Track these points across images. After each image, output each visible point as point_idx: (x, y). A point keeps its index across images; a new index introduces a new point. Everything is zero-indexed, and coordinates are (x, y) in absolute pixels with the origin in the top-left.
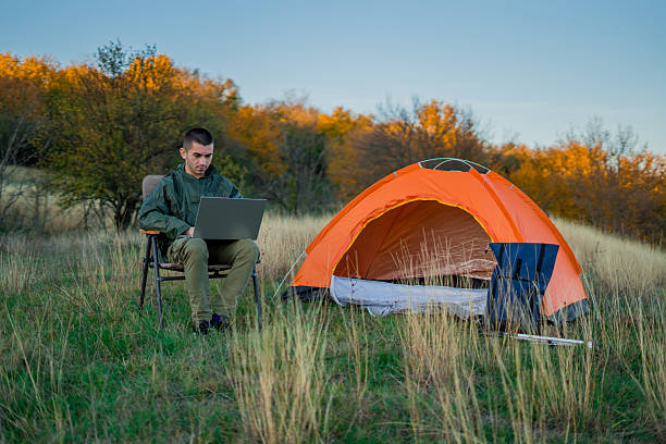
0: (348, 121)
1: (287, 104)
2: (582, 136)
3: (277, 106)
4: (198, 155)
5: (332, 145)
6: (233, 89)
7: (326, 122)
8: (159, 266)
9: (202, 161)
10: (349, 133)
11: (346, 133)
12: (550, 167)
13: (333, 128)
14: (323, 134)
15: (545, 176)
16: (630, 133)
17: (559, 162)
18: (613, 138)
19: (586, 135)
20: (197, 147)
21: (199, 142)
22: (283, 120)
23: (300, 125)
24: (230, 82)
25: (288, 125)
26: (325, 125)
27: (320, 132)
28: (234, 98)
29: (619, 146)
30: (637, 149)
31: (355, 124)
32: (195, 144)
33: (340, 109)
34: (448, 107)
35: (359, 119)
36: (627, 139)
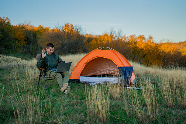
0: (43, 29)
1: (25, 24)
2: (109, 32)
3: (21, 25)
4: (51, 50)
5: (38, 36)
6: (8, 20)
7: (36, 29)
8: (45, 77)
9: (52, 51)
10: (43, 32)
11: (42, 33)
12: (100, 41)
13: (38, 31)
14: (35, 33)
15: (99, 43)
16: (121, 31)
17: (102, 39)
18: (117, 33)
19: (110, 32)
20: (50, 48)
21: (51, 47)
22: (24, 29)
23: (29, 30)
24: (7, 18)
25: (25, 30)
26: (36, 30)
27: (35, 32)
28: (9, 23)
29: (118, 35)
30: (123, 36)
31: (45, 30)
32: (50, 47)
33: (40, 26)
34: (71, 25)
35: (46, 28)
36: (120, 33)
